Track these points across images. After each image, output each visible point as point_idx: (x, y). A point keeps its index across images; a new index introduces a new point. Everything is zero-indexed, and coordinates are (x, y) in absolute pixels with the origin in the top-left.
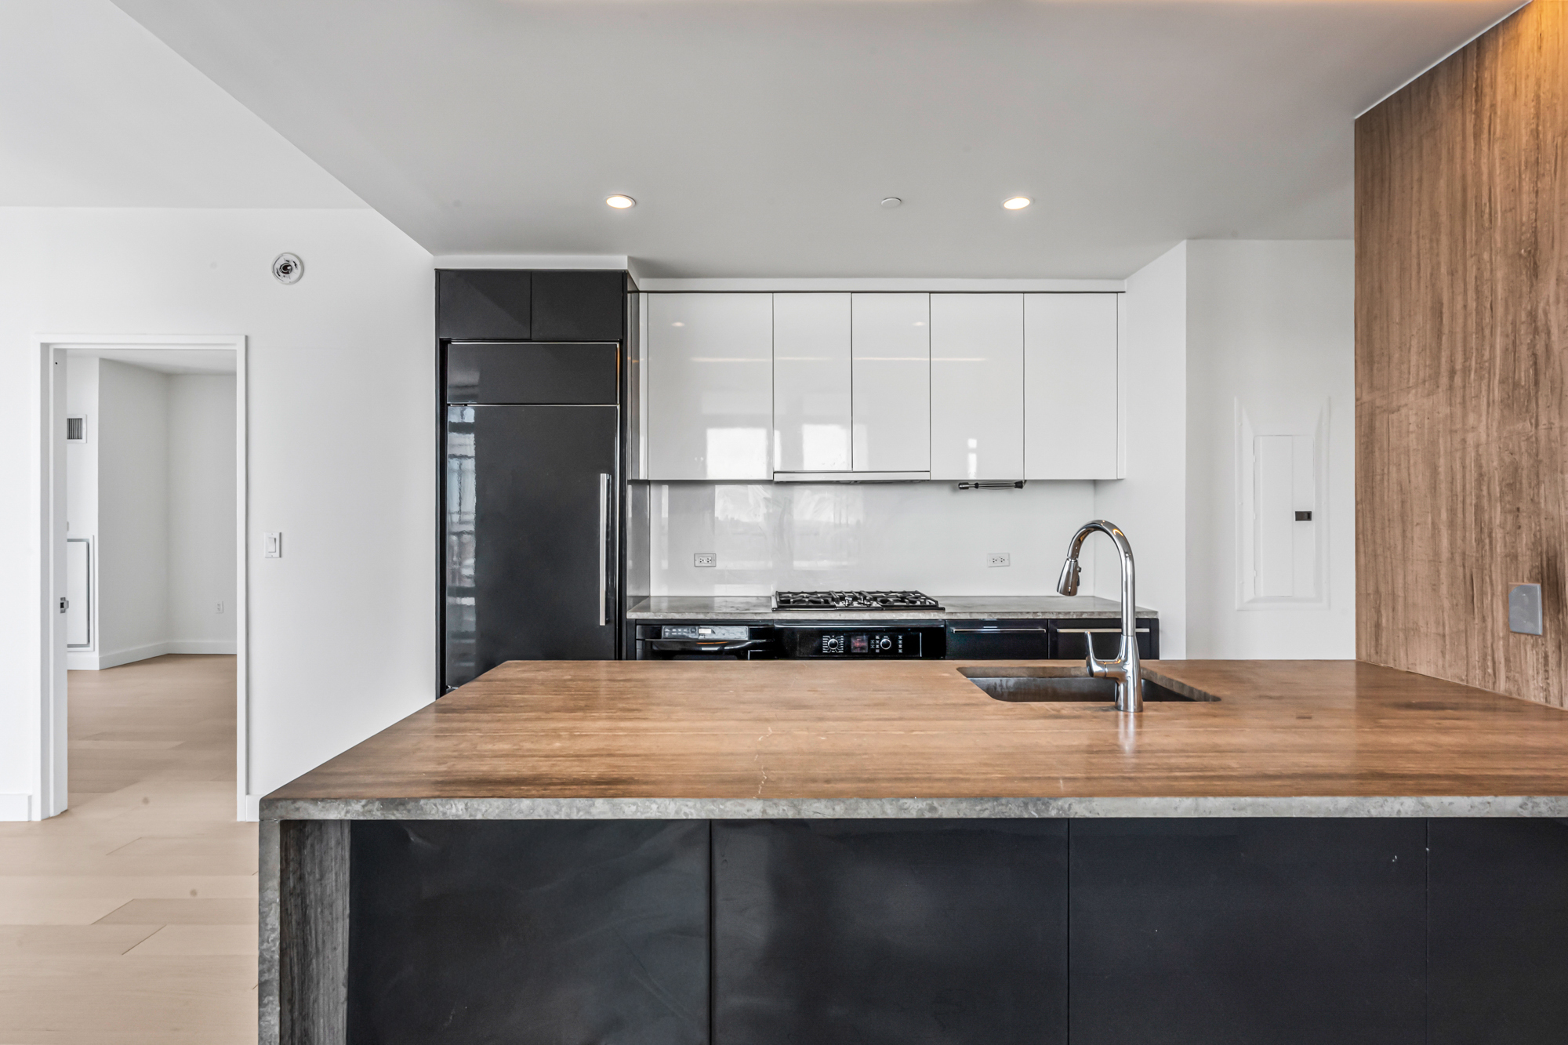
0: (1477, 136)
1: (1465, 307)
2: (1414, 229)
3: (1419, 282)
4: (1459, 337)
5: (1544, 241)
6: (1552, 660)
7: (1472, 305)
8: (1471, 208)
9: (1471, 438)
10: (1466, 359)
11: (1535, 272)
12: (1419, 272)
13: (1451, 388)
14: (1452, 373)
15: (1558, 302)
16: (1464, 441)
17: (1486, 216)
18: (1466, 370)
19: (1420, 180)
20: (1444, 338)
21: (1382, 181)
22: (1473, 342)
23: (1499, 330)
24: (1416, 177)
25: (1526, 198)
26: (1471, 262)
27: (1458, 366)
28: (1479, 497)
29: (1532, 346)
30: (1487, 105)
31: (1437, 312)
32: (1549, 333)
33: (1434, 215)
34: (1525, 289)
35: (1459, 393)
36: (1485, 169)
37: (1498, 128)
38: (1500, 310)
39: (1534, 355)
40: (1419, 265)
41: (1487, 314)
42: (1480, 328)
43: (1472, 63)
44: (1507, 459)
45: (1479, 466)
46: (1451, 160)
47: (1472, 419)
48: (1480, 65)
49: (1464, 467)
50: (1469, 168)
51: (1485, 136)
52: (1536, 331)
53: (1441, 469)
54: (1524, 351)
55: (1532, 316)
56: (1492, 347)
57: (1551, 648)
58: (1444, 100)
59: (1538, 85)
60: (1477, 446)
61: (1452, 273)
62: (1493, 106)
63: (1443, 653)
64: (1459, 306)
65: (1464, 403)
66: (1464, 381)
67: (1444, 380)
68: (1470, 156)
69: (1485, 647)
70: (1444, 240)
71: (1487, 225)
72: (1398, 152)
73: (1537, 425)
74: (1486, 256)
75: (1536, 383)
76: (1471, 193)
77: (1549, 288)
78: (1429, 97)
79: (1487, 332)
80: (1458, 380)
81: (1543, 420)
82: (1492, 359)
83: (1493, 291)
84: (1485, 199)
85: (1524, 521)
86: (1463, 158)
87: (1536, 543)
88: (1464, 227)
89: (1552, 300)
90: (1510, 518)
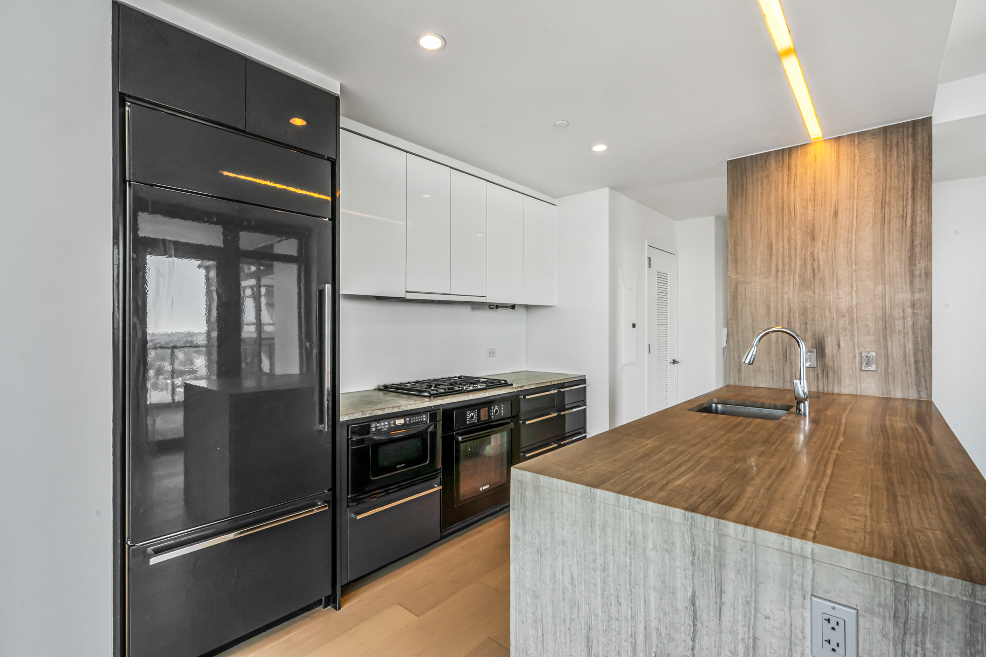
0: (789, 183)
1: (783, 246)
2: (759, 213)
3: (761, 234)
4: (780, 257)
5: (817, 229)
6: (820, 376)
7: (786, 246)
8: (786, 210)
9: (786, 296)
10: (784, 265)
11: (813, 238)
12: (761, 229)
13: (776, 276)
14: (777, 271)
15: (823, 250)
16: (782, 297)
17: (793, 214)
18: (783, 271)
19: (762, 194)
20: (773, 257)
21: (742, 189)
22: (787, 260)
23: (798, 257)
24: (760, 192)
25: (810, 212)
26: (786, 231)
27: (780, 268)
28: (789, 318)
29: (812, 265)
30: (793, 174)
31: (770, 246)
32: (819, 261)
33: (769, 209)
34: (809, 244)
35: (780, 279)
36: (792, 197)
37: (798, 184)
38: (799, 250)
39: (813, 268)
40: (761, 227)
41: (793, 251)
42: (790, 256)
43: (786, 157)
44: (802, 305)
45: (789, 307)
46: (777, 189)
47: (786, 289)
48: (790, 158)
49: (782, 307)
50: (785, 195)
51: (792, 185)
52: (814, 260)
53: (772, 307)
54: (809, 267)
55: (812, 254)
56: (795, 263)
57: (819, 371)
58: (773, 166)
59: (815, 172)
60: (789, 299)
61: (777, 233)
62: (796, 175)
63: (773, 378)
64: (780, 246)
65: (782, 282)
66: (783, 274)
67: (773, 273)
68: (786, 190)
69: (792, 373)
70: (773, 220)
71: (793, 217)
72: (750, 180)
73: (814, 293)
74: (793, 229)
75: (814, 278)
76: (786, 205)
77: (819, 245)
78: (766, 162)
79: (793, 257)
80: (780, 274)
81: (817, 291)
82: (795, 267)
83: (796, 243)
84: (792, 208)
85: (809, 327)
86: (782, 190)
87: (814, 335)
88: (783, 216)
89: (820, 249)
90: (803, 326)
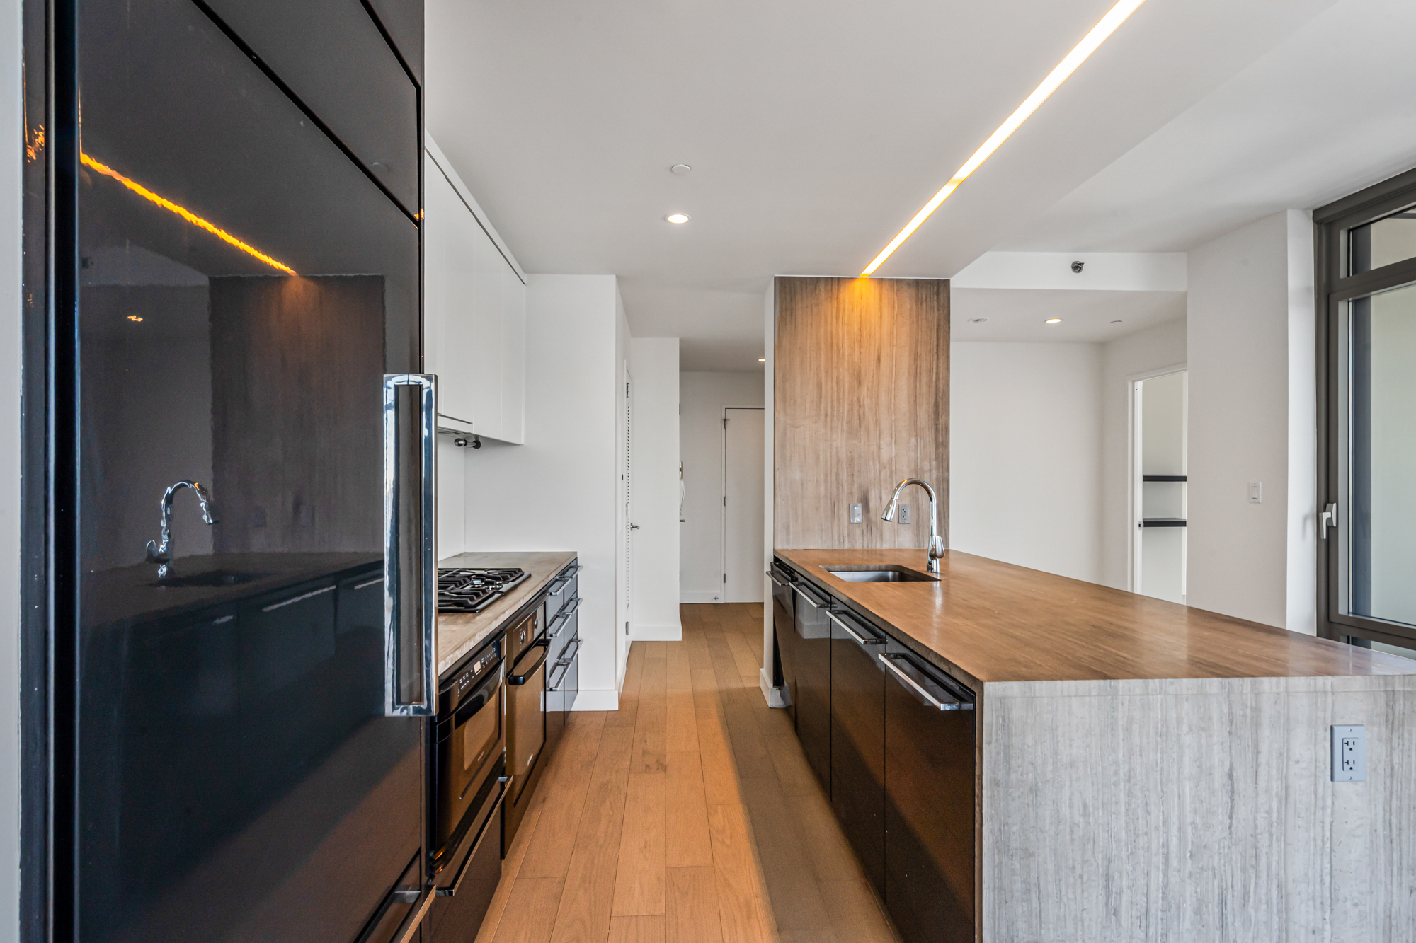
0: (837, 318)
1: (832, 388)
2: (808, 345)
3: (810, 370)
4: (829, 400)
5: (863, 372)
6: (865, 532)
7: (835, 388)
8: (835, 348)
9: (834, 444)
10: (832, 410)
11: (860, 383)
12: (810, 366)
13: (826, 421)
14: (826, 415)
15: (867, 397)
16: (831, 445)
17: (841, 353)
18: (832, 415)
19: (812, 324)
20: (823, 399)
21: (791, 314)
22: (835, 404)
23: (846, 402)
24: (809, 322)
25: (857, 353)
26: (834, 370)
27: (829, 413)
28: (837, 469)
29: (858, 411)
30: (842, 308)
31: (819, 386)
32: (864, 408)
33: (818, 344)
34: (856, 388)
35: (829, 424)
36: (840, 333)
37: (846, 320)
38: (846, 394)
39: (859, 415)
40: (811, 362)
41: (841, 394)
42: (838, 400)
43: (835, 287)
44: (849, 454)
45: (838, 456)
46: (826, 322)
47: (834, 436)
48: (838, 290)
49: (831, 456)
50: (834, 330)
51: (841, 320)
52: (860, 406)
53: (821, 457)
54: (855, 413)
55: (859, 400)
56: (843, 408)
57: (865, 527)
58: (823, 295)
59: (861, 310)
60: (837, 448)
61: (827, 372)
62: (844, 309)
63: (822, 538)
64: (829, 387)
65: (831, 429)
66: (831, 420)
67: (823, 417)
68: (834, 325)
69: (840, 531)
70: (823, 356)
71: (841, 357)
72: (800, 305)
73: (860, 442)
74: (841, 370)
75: (860, 426)
76: (835, 341)
77: (864, 390)
78: (816, 289)
79: (841, 401)
80: (829, 419)
81: (862, 441)
82: (843, 412)
83: (844, 386)
84: (841, 346)
85: (855, 479)
86: (831, 324)
87: (860, 487)
88: (832, 353)
89: (866, 395)
90: (850, 478)
